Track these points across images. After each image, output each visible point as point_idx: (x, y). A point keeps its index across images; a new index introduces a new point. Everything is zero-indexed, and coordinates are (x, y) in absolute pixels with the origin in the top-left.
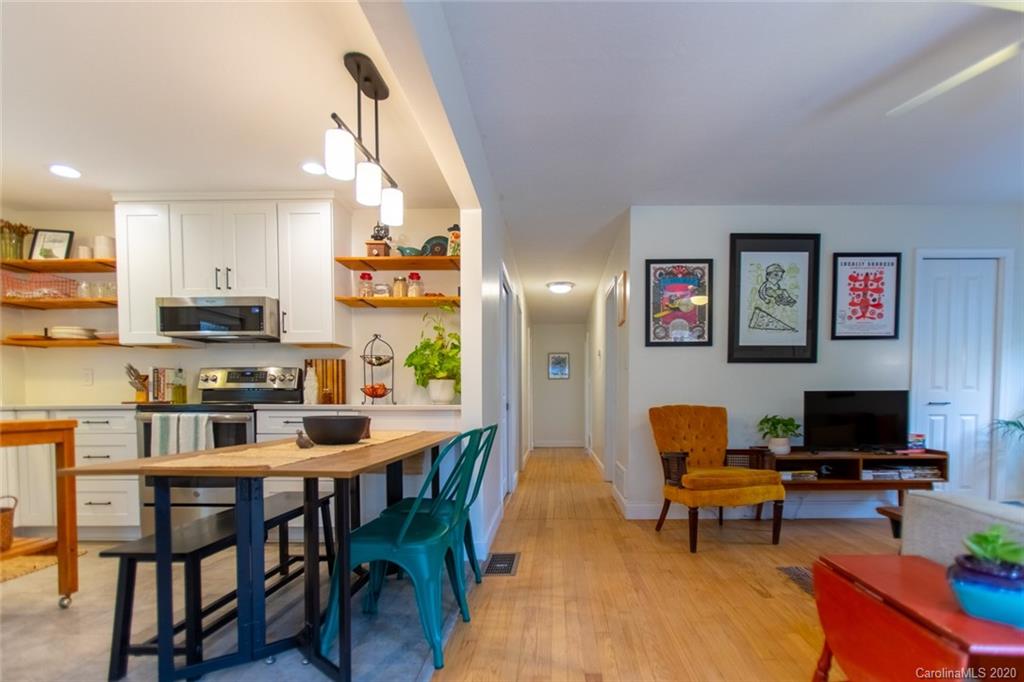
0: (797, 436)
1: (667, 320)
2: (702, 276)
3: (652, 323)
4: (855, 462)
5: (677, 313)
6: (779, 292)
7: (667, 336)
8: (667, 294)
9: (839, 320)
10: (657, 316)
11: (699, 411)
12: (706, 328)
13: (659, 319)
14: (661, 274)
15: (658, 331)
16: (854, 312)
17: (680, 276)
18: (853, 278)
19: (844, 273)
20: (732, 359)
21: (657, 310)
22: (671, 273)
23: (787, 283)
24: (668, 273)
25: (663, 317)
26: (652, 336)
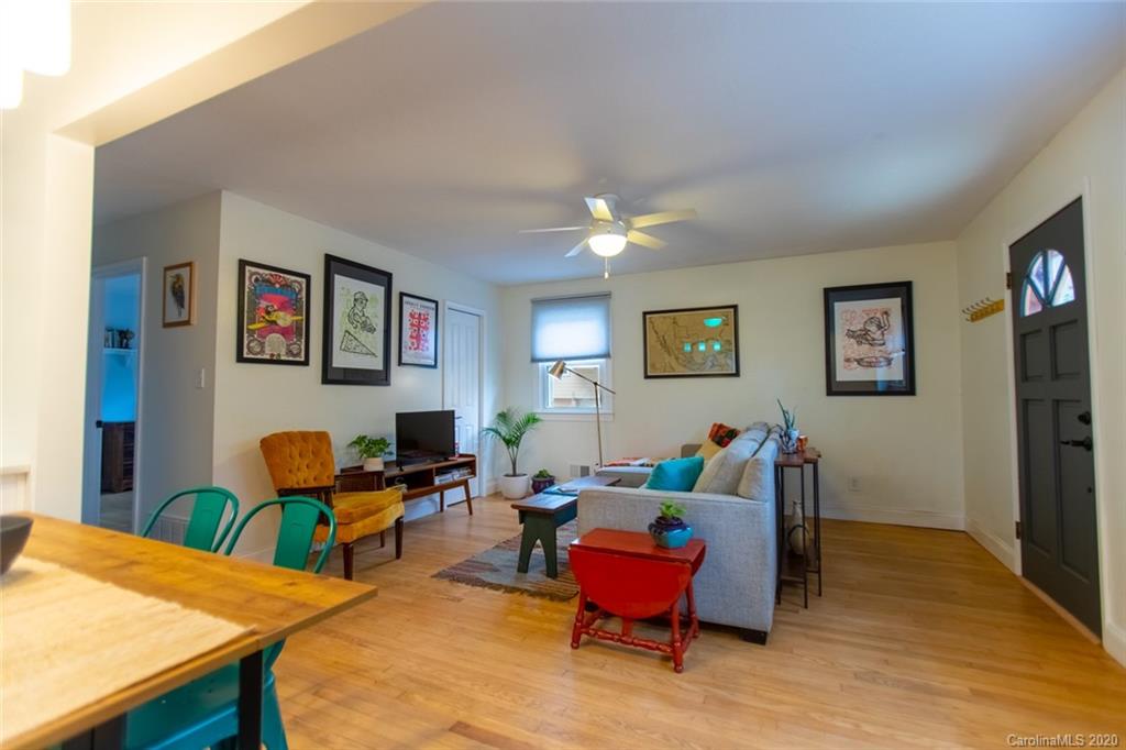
0: (391, 453)
1: (263, 333)
2: (300, 291)
3: (246, 335)
4: (429, 472)
5: (274, 326)
6: (364, 319)
7: (262, 352)
8: (263, 304)
9: (403, 349)
10: (251, 327)
11: (304, 436)
12: (303, 347)
13: (253, 331)
14: (257, 280)
15: (251, 345)
16: (413, 344)
17: (277, 286)
18: (412, 316)
19: (407, 310)
20: (326, 380)
21: (252, 321)
22: (268, 281)
23: (369, 311)
24: (265, 281)
25: (258, 329)
26: (245, 350)
